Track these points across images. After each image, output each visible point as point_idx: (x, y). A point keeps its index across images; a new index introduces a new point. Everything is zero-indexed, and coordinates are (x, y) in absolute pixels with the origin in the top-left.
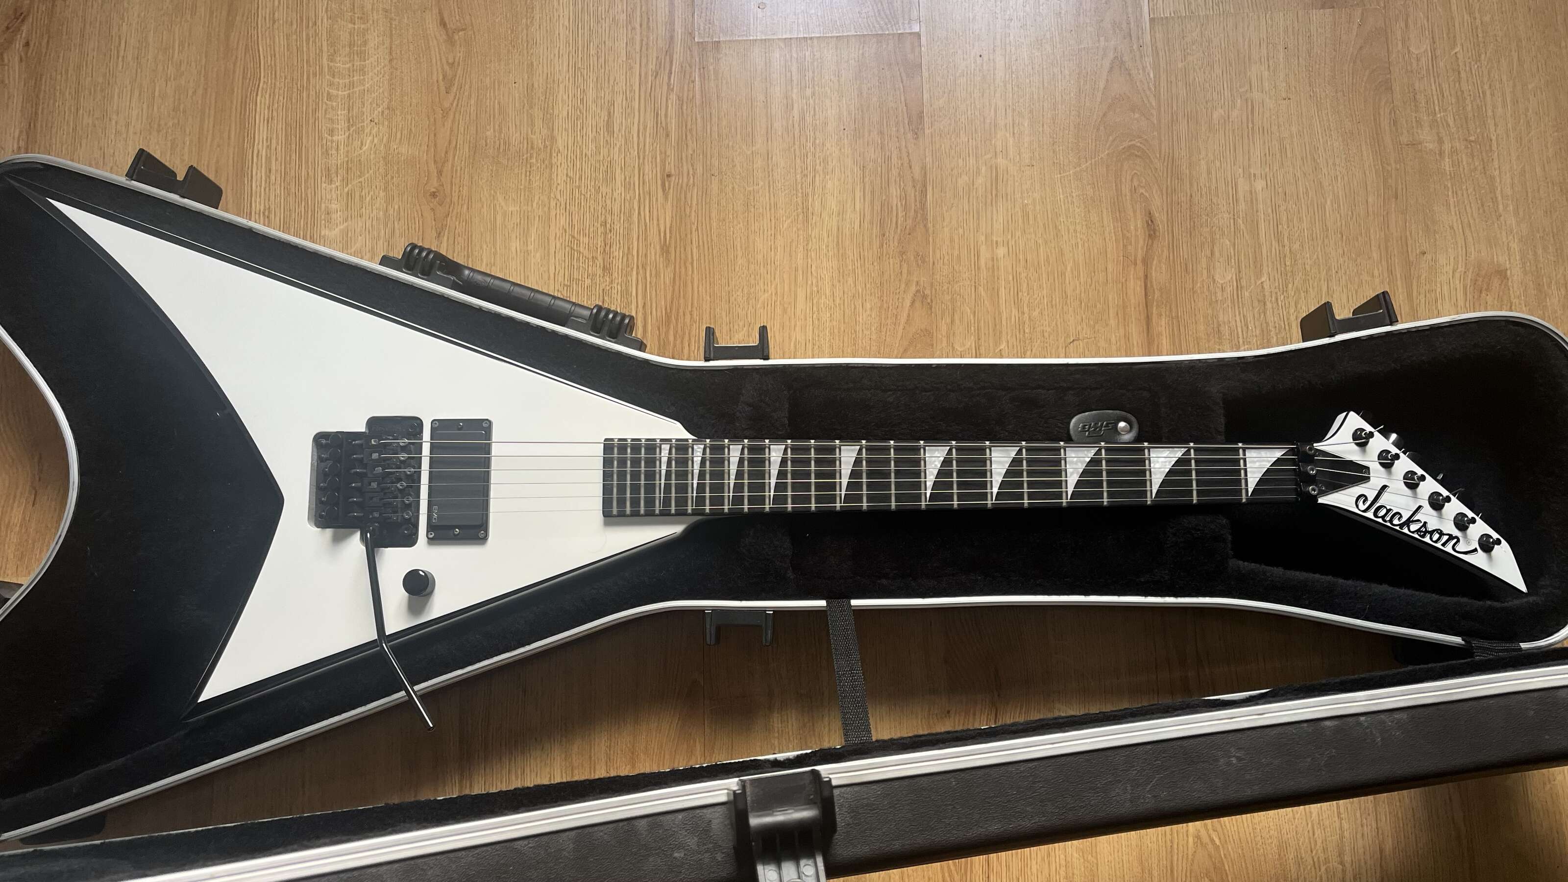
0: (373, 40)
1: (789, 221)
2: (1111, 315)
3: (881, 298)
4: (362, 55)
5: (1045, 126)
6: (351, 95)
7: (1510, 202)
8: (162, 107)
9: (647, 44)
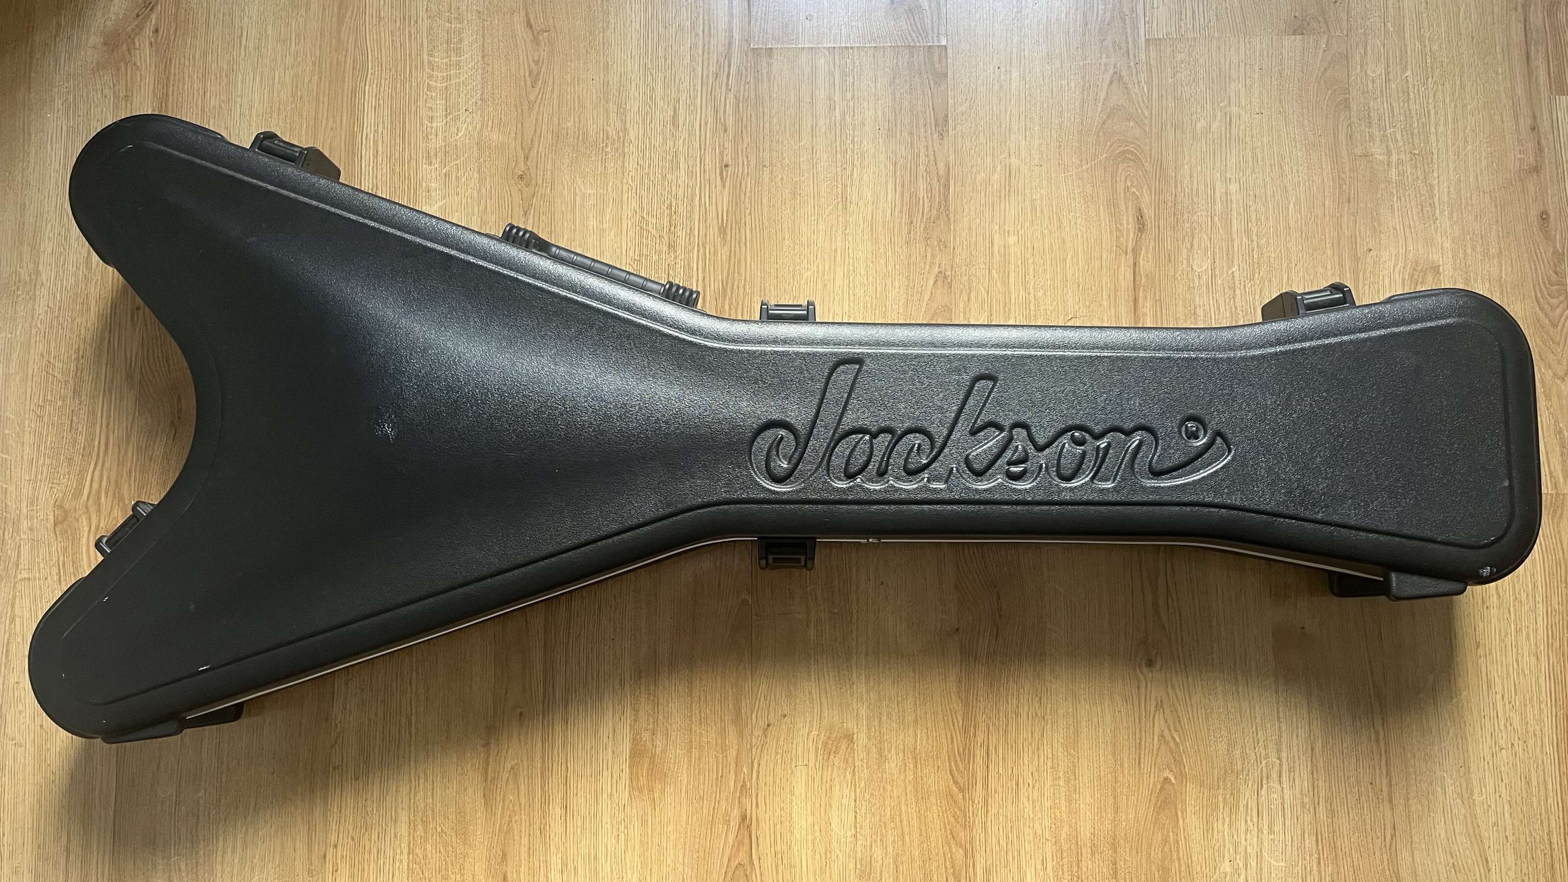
1: (831, 208)
2: (1104, 297)
3: (908, 278)
4: (458, 52)
5: (1053, 131)
6: (449, 87)
8: (282, 92)
9: (709, 49)
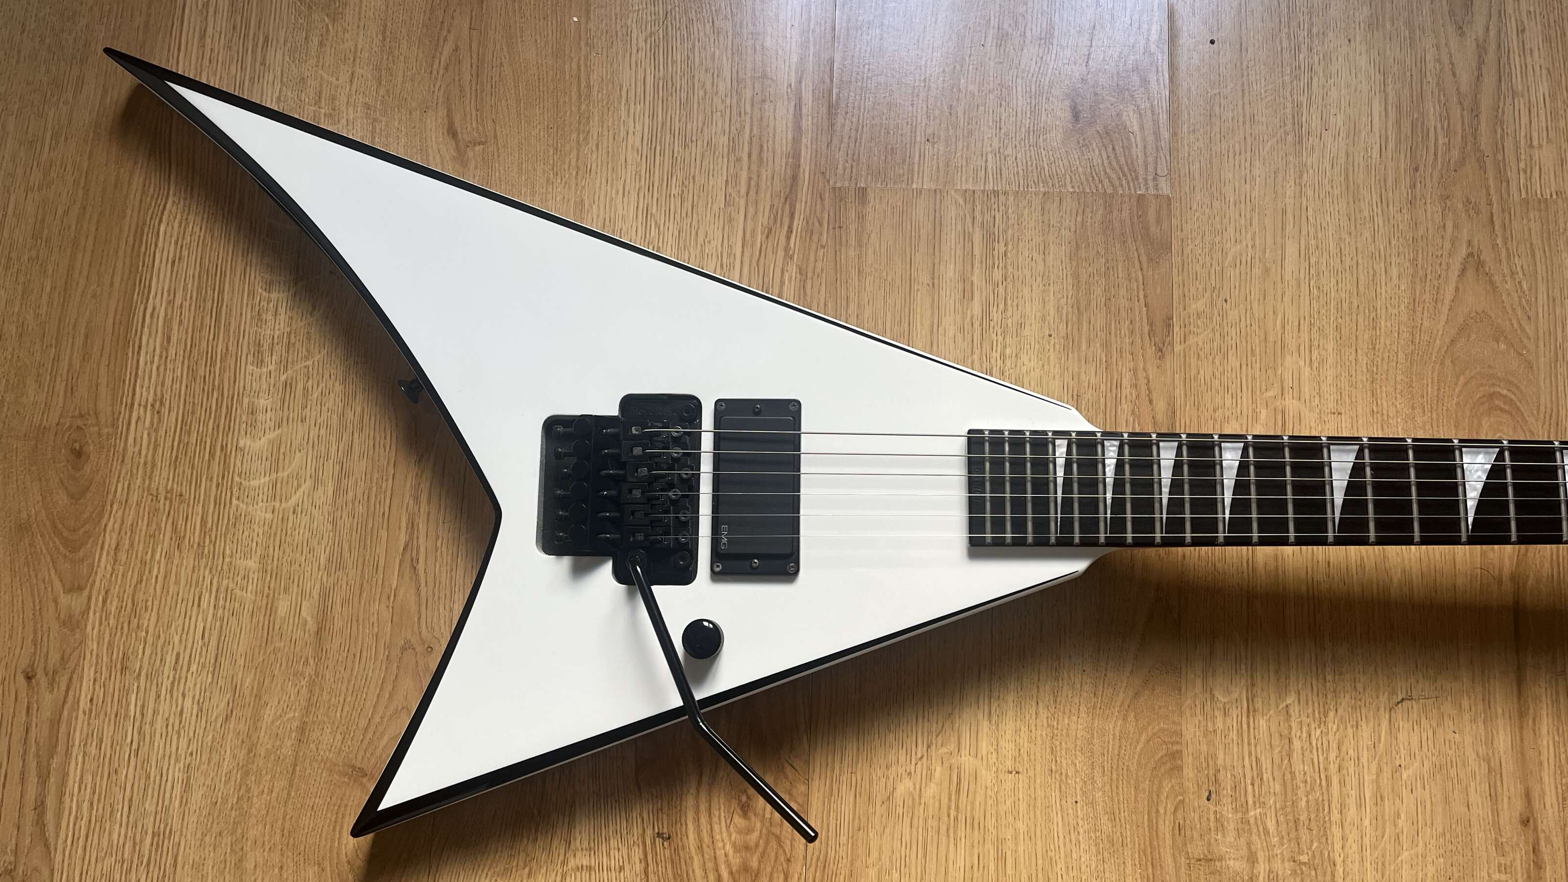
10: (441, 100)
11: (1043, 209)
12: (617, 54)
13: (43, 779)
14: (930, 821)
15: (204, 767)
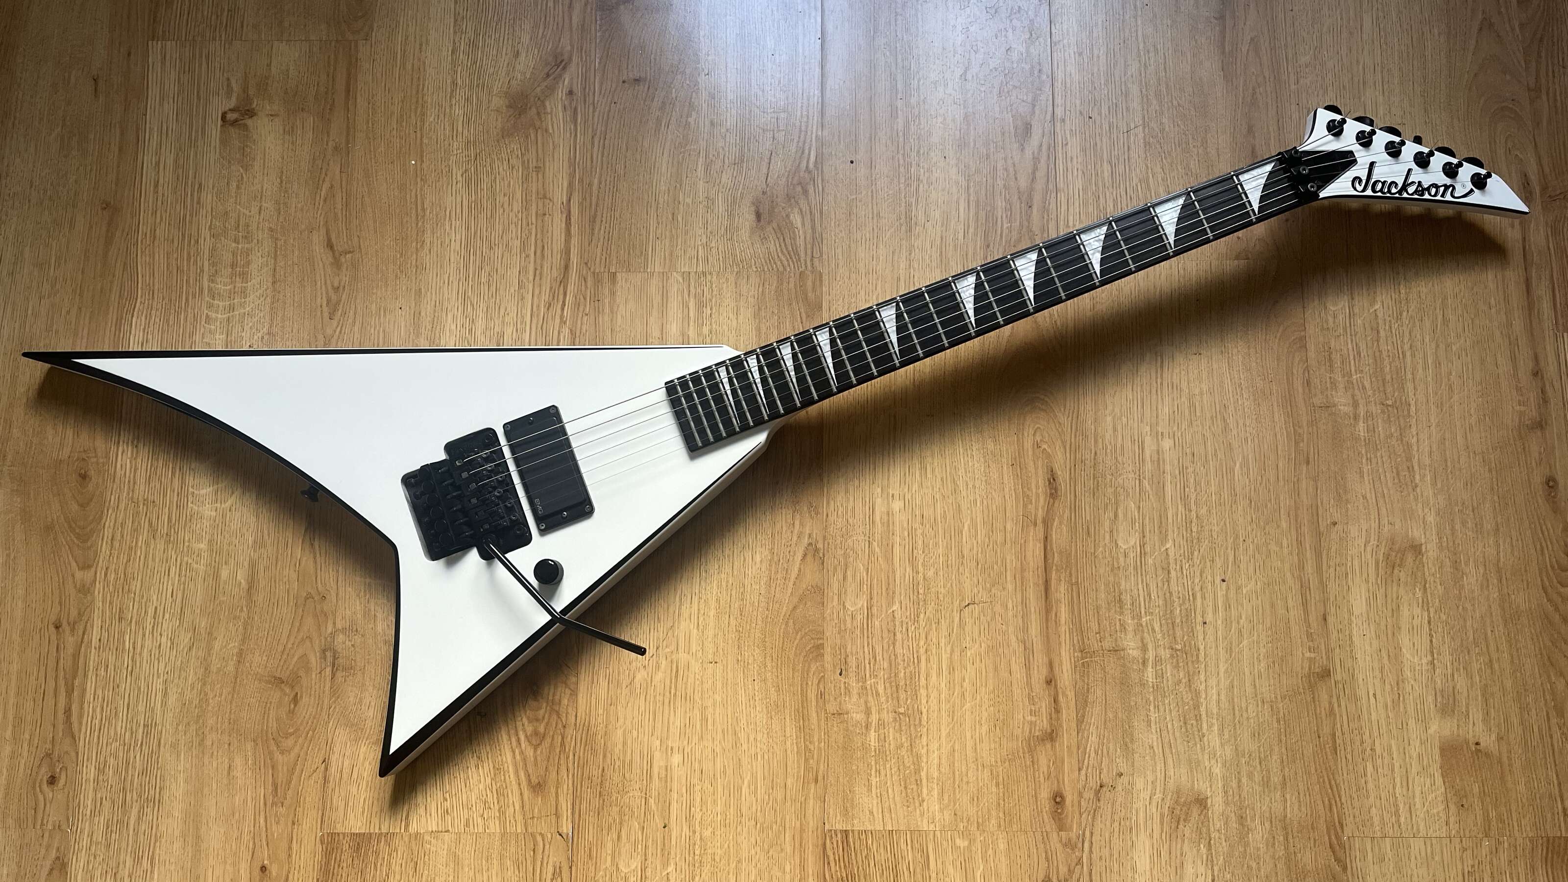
0: (257, 260)
7: (1427, 472)
10: (322, 223)
11: (736, 283)
12: (443, 186)
13: (70, 692)
14: (658, 697)
15: (176, 681)
